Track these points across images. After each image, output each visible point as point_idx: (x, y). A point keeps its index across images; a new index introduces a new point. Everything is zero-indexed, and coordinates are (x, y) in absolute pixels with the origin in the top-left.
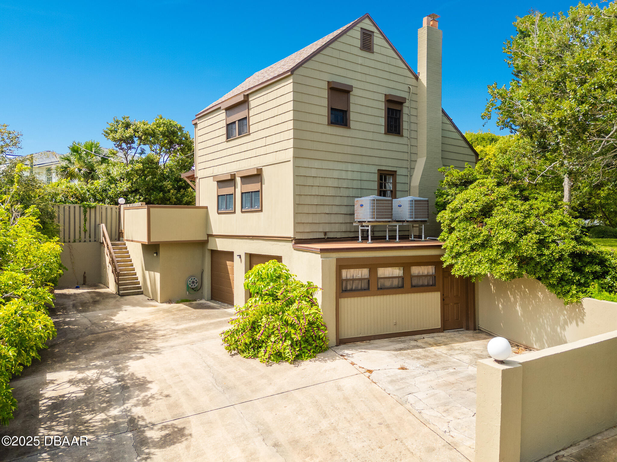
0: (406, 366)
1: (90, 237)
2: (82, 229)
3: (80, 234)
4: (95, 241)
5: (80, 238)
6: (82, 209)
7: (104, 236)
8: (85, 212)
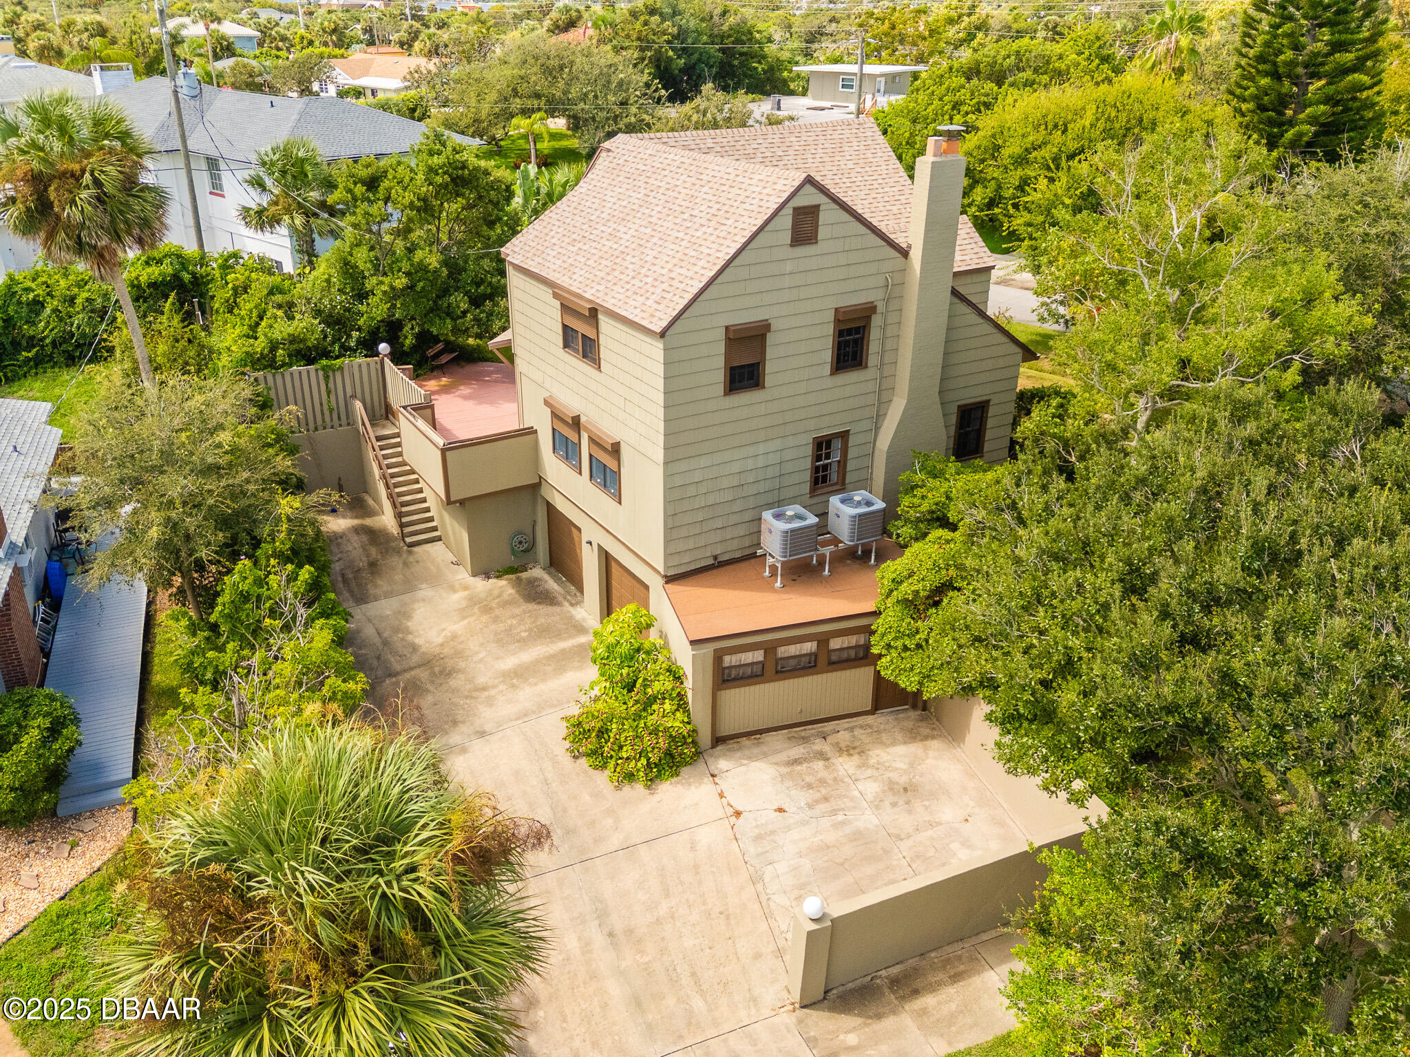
0: (785, 807)
1: (339, 418)
2: (325, 407)
3: (323, 414)
4: (348, 424)
5: (324, 421)
6: (321, 373)
7: (363, 424)
8: (327, 378)
